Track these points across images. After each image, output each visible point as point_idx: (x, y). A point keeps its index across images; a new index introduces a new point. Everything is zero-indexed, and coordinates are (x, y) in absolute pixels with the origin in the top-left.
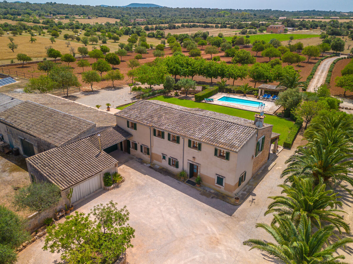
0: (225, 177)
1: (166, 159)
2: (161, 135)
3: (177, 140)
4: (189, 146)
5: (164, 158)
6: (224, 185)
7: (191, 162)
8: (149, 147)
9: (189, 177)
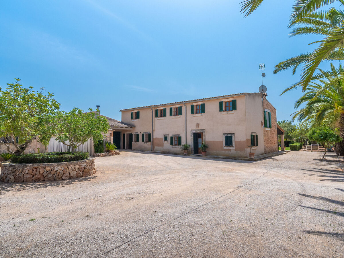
0: (233, 134)
1: (168, 140)
2: (163, 113)
3: (178, 112)
4: (192, 112)
5: (166, 139)
6: (234, 144)
7: (194, 132)
8: (151, 133)
9: (193, 152)
